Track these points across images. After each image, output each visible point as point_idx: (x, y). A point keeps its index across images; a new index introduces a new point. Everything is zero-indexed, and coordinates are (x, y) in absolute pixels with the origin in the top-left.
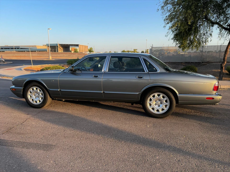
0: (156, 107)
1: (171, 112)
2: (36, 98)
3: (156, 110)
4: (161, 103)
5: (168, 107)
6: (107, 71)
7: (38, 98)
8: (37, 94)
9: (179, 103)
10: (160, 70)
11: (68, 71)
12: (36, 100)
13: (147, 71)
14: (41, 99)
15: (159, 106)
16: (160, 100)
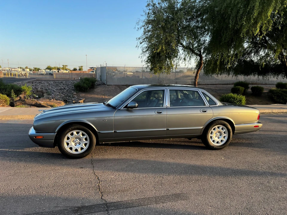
0: (216, 139)
1: (229, 143)
2: (76, 145)
3: (216, 142)
4: (221, 135)
5: (226, 138)
6: (169, 106)
7: (79, 144)
8: (77, 140)
9: (235, 133)
10: (219, 103)
11: (123, 108)
12: (76, 147)
13: (208, 105)
14: (84, 145)
15: (219, 138)
16: (219, 132)
